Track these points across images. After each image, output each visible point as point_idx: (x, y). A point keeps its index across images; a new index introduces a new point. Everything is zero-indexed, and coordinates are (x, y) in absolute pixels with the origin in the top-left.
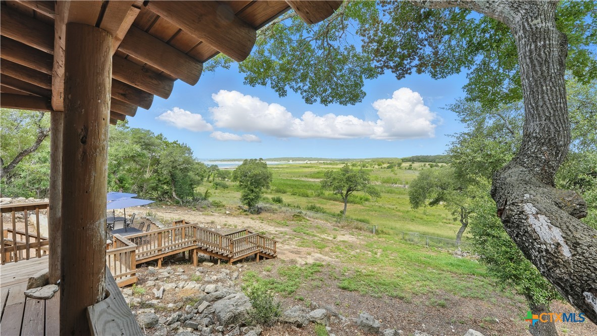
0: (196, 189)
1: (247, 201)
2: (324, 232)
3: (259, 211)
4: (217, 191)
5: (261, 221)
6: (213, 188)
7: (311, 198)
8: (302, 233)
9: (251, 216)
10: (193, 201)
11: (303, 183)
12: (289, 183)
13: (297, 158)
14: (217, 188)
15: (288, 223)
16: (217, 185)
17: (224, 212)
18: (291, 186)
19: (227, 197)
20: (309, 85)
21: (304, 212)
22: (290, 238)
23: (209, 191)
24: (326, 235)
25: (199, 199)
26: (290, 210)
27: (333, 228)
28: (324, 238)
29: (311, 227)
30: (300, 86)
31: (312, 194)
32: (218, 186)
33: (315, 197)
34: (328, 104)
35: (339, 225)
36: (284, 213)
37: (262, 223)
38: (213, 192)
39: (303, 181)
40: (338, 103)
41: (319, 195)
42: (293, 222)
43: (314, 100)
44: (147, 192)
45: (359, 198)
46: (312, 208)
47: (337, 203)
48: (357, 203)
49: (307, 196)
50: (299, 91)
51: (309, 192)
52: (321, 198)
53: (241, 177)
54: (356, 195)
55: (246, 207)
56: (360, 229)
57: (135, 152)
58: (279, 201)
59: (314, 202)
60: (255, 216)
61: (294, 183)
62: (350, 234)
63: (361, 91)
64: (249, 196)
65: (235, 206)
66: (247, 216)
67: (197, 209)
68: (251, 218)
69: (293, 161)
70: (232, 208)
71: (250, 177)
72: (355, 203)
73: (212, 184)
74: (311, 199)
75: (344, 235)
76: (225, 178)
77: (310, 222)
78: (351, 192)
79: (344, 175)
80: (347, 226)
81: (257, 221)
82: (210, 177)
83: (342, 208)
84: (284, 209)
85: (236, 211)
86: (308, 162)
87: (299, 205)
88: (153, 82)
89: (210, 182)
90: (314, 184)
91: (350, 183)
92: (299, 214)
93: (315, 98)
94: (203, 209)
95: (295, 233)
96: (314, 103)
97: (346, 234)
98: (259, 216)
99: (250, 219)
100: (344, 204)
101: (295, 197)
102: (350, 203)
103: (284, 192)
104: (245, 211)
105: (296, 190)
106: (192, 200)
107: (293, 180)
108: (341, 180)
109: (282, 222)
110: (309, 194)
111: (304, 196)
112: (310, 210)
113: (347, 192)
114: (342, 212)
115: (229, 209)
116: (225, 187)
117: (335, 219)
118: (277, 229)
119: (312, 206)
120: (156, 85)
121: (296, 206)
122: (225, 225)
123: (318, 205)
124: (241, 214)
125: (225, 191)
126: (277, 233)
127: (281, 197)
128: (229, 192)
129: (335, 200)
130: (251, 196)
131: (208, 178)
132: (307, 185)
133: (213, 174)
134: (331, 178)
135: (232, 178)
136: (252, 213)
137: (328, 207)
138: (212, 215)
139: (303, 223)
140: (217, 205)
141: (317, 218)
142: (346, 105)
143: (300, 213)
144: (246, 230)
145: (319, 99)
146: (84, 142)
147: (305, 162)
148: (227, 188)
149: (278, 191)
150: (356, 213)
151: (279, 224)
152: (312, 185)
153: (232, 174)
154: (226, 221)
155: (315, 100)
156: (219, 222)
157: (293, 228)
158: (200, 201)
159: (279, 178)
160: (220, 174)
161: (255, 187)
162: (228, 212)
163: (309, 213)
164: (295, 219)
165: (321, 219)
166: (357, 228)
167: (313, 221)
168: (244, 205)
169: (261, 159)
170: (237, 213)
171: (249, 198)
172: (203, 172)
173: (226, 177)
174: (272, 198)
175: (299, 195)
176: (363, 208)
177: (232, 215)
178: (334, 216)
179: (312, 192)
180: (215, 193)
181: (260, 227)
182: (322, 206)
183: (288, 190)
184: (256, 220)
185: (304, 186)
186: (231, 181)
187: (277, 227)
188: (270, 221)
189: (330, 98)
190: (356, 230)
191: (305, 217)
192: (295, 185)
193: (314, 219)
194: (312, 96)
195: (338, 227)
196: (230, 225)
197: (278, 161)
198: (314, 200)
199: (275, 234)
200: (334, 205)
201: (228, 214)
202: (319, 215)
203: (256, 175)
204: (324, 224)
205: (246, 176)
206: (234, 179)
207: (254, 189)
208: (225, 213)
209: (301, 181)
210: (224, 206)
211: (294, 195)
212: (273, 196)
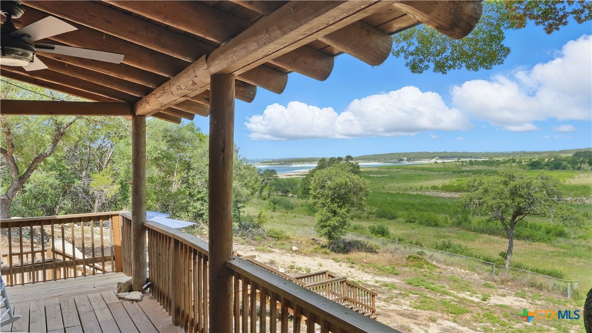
0: (243, 209)
1: (326, 230)
2: (463, 288)
3: (346, 248)
4: (276, 214)
5: (349, 264)
6: (269, 209)
7: (444, 229)
8: (423, 288)
9: (334, 255)
10: (240, 230)
11: (428, 201)
12: (401, 200)
13: (415, 153)
14: (275, 208)
15: (398, 269)
16: (275, 204)
17: (288, 248)
18: (407, 207)
19: (291, 225)
20: (417, 44)
21: (428, 253)
22: (401, 294)
23: (263, 214)
24: (468, 293)
25: (249, 226)
26: (403, 249)
27: (483, 282)
28: (464, 299)
29: (439, 279)
30: (403, 47)
31: (446, 222)
32: (277, 206)
33: (451, 227)
34: (447, 72)
35: (496, 278)
36: (391, 253)
37: (352, 267)
38: (270, 215)
39: (429, 197)
40: (464, 68)
41: (460, 223)
42: (406, 269)
43: (425, 66)
44: (174, 214)
45: (543, 230)
46: (446, 247)
47: (496, 238)
48: (538, 241)
49: (437, 225)
50: (402, 55)
51: (440, 217)
52: (463, 229)
53: (315, 189)
54: (538, 224)
55: (324, 240)
56: (540, 287)
57: (159, 151)
58: (383, 232)
59: (448, 237)
60: (341, 256)
61: (411, 201)
62: (517, 295)
63: (502, 46)
64: (329, 223)
65: (307, 239)
66: (326, 256)
67: (247, 243)
68: (333, 259)
69: (409, 160)
70: (301, 242)
71: (330, 189)
72: (534, 240)
73: (267, 202)
74: (444, 231)
75: (504, 296)
76: (287, 192)
77: (438, 270)
78: (520, 217)
79: (506, 183)
80: (513, 280)
81: (344, 265)
82: (264, 190)
83: (505, 249)
84: (391, 246)
85: (308, 246)
86: (440, 161)
87: (421, 241)
88: (241, 89)
89: (264, 199)
90: (449, 203)
91: (518, 199)
92: (418, 255)
93: (426, 63)
94: (256, 242)
95: (409, 287)
96: (424, 71)
97: (510, 294)
98: (346, 256)
99: (331, 261)
100: (508, 240)
101: (413, 225)
102: (524, 239)
103: (393, 218)
104: (323, 247)
105: (415, 214)
106: (238, 228)
107: (409, 195)
108: (500, 194)
109: (388, 267)
110: (441, 222)
111: (429, 225)
112: (442, 249)
113: (514, 217)
114: (504, 255)
115: (297, 243)
116: (289, 207)
117: (490, 268)
118: (378, 278)
119: (444, 243)
120: (243, 92)
121: (414, 242)
122: (292, 267)
123: (455, 242)
124: (316, 252)
125: (289, 214)
126: (377, 285)
127: (385, 227)
128: (295, 217)
129: (492, 232)
130: (334, 221)
131: (261, 192)
132: (436, 204)
133: (268, 185)
134: (481, 190)
135: (300, 193)
136: (333, 250)
137: (478, 246)
138: (270, 252)
139: (425, 270)
140: (277, 237)
141: (452, 264)
142: (476, 69)
143: (421, 253)
144: (325, 273)
145: (432, 65)
146: (223, 152)
147: (433, 161)
148: (292, 208)
149: (382, 215)
150: (535, 259)
151: (381, 271)
152: (447, 205)
153: (299, 186)
154: (293, 262)
155: (427, 67)
156: (281, 263)
157: (407, 278)
158: (250, 229)
159: (383, 191)
160: (280, 185)
161: (339, 207)
162: (294, 248)
163: (438, 255)
164: (410, 263)
165: (461, 267)
166: (532, 285)
167: (445, 269)
168: (321, 236)
169: (349, 158)
170: (310, 249)
171: (329, 226)
172: (253, 182)
173: (289, 189)
174: (369, 228)
175: (421, 223)
176: (552, 249)
177: (301, 252)
178: (488, 261)
179: (446, 218)
180: (272, 217)
181: (349, 274)
182: (463, 244)
183: (400, 213)
184: (341, 263)
185: (431, 205)
186: (298, 197)
187: (378, 275)
188: (366, 266)
189: (451, 62)
190: (531, 289)
191: (430, 261)
192: (413, 205)
193: (448, 265)
194: (421, 61)
195: (495, 281)
196: (300, 269)
197: (379, 161)
198: (450, 232)
199: (374, 286)
200: (491, 242)
201: (296, 251)
202: (456, 259)
203: (340, 186)
204: (467, 274)
205: (323, 187)
206: (304, 193)
207: (338, 210)
208: (291, 249)
209: (425, 196)
210: (288, 238)
211: (410, 222)
212: (371, 224)
